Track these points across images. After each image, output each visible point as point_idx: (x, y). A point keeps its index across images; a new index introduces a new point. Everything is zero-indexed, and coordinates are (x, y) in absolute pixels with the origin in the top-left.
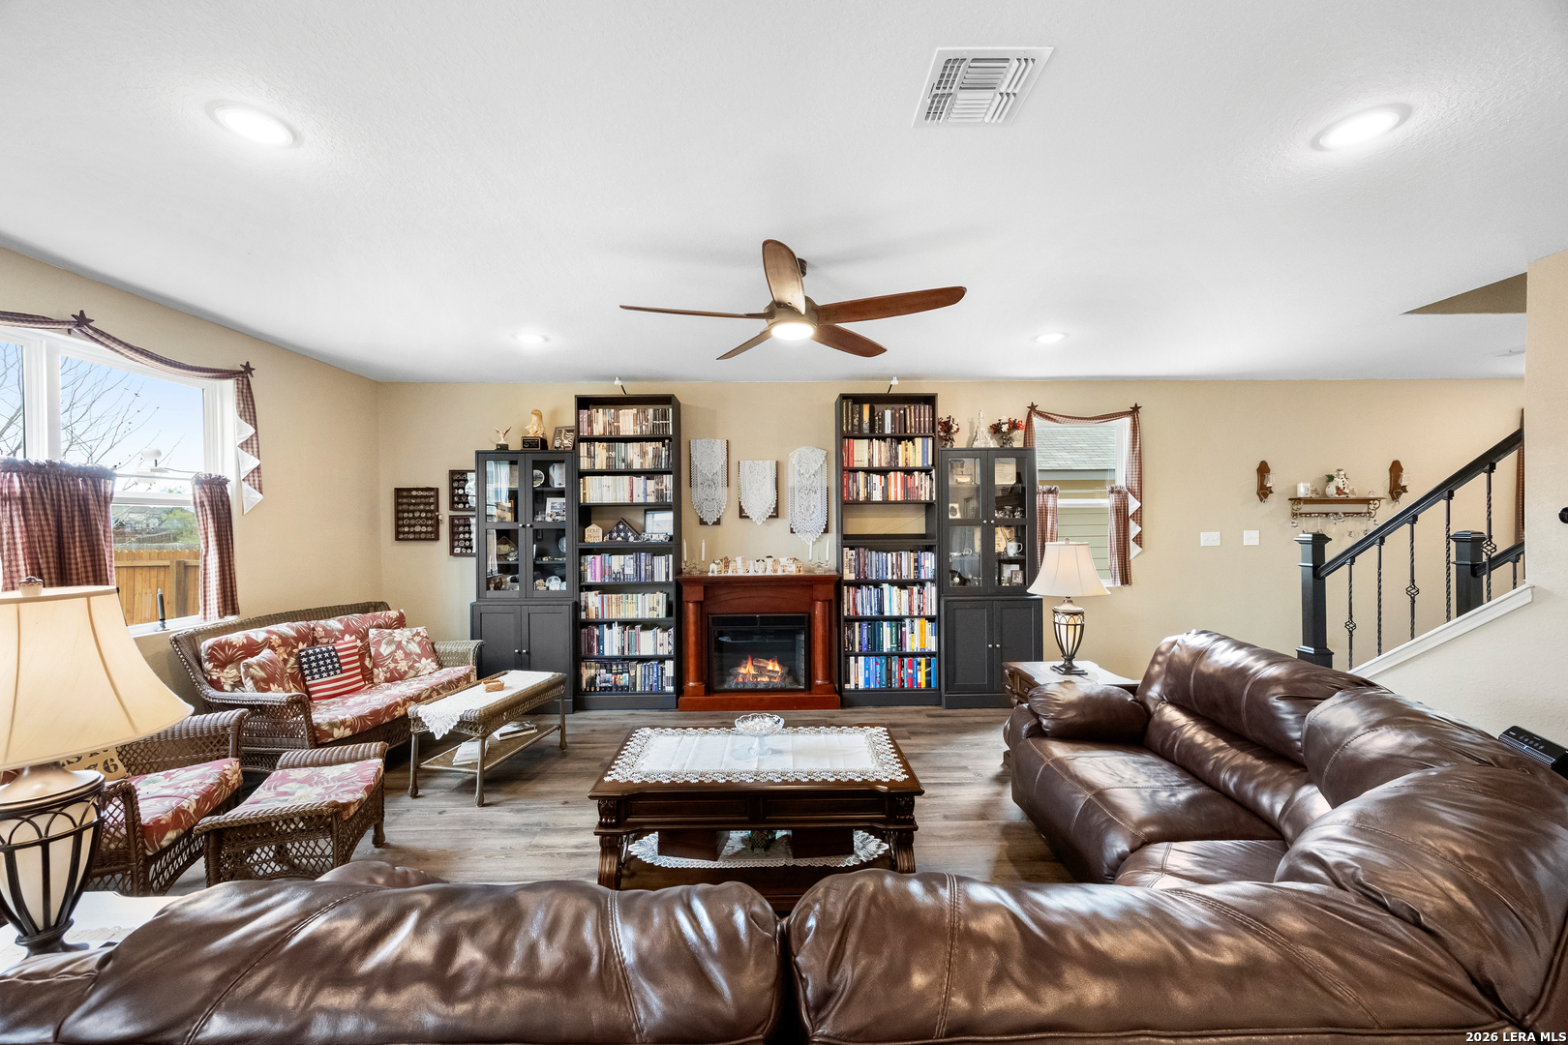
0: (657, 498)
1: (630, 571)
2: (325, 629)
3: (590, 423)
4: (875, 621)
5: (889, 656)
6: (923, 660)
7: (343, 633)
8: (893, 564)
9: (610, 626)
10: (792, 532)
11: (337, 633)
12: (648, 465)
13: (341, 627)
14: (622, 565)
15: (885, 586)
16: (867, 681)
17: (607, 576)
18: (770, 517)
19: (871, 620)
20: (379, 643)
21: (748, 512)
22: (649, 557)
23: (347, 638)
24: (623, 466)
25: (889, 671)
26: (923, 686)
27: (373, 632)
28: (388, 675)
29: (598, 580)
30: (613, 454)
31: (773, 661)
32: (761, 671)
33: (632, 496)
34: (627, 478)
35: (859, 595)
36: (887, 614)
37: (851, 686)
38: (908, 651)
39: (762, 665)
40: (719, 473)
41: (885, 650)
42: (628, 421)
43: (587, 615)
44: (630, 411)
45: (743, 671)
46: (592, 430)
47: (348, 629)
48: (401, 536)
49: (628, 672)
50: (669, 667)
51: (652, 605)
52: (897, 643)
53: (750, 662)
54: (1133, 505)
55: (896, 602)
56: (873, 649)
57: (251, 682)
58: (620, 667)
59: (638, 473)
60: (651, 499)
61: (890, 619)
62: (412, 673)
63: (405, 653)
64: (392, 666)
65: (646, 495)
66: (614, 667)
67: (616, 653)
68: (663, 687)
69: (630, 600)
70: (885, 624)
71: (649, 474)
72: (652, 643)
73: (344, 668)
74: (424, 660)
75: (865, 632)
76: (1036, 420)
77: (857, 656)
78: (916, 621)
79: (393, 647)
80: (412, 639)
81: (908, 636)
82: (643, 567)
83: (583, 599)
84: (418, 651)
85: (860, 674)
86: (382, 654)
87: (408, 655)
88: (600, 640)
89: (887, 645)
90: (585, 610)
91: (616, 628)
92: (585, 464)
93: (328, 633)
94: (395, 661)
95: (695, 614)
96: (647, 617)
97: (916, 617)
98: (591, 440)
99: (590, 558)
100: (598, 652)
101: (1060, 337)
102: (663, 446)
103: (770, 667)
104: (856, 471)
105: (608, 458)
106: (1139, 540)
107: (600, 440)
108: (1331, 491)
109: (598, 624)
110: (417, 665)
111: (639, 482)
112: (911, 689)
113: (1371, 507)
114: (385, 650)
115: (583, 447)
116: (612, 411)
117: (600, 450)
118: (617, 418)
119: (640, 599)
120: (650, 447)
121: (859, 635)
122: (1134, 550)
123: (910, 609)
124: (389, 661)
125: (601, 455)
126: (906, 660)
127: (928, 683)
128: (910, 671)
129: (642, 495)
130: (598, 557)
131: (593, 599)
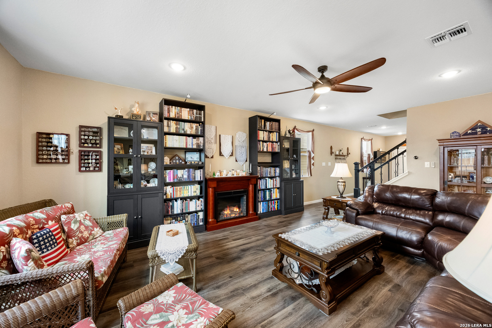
0: (197, 146)
1: (185, 176)
2: (35, 219)
3: (169, 112)
4: (264, 190)
5: (268, 201)
6: (276, 201)
7: (47, 220)
8: (269, 172)
9: (176, 201)
10: (236, 161)
11: (43, 221)
12: (193, 132)
13: (44, 216)
14: (182, 174)
15: (267, 179)
16: (263, 210)
17: (176, 179)
18: (230, 155)
19: (263, 190)
20: (69, 223)
21: (223, 153)
22: (193, 171)
23: (50, 223)
24: (183, 132)
25: (268, 206)
26: (276, 209)
27: (63, 218)
28: (79, 241)
29: (172, 181)
30: (179, 126)
31: (236, 207)
32: (232, 211)
33: (187, 145)
34: (185, 137)
35: (261, 182)
36: (268, 188)
37: (259, 212)
38: (273, 199)
39: (232, 209)
40: (213, 138)
41: (267, 199)
42: (185, 113)
43: (166, 196)
44: (187, 109)
45: (226, 212)
46: (169, 115)
47: (49, 218)
48: (41, 161)
49: (185, 219)
50: (201, 215)
51: (195, 190)
52: (270, 197)
53: (228, 209)
54: (312, 155)
55: (270, 183)
56: (264, 200)
57: (32, 263)
58: (181, 218)
59: (189, 136)
60: (195, 147)
61: (269, 189)
62: (91, 237)
63: (85, 226)
64: (80, 235)
65: (193, 145)
66: (179, 218)
67: (179, 212)
68: (199, 223)
69: (185, 189)
70: (267, 191)
71: (194, 136)
72: (194, 206)
73: (58, 241)
74: (95, 229)
75: (262, 194)
76: (296, 131)
77: (260, 202)
78: (275, 189)
79: (78, 225)
80: (85, 218)
81: (273, 194)
82: (191, 174)
83: (165, 189)
84: (91, 224)
85: (261, 208)
86: (73, 230)
87: (87, 228)
88: (172, 207)
89: (268, 198)
90: (165, 195)
91: (179, 201)
92: (166, 130)
93: (37, 221)
94: (81, 232)
95: (212, 192)
96: (192, 195)
97: (275, 188)
98: (169, 119)
99: (168, 171)
100: (171, 213)
101: (326, 107)
102: (199, 125)
103: (235, 210)
104: (260, 141)
105: (176, 128)
106: (313, 164)
107: (173, 119)
108: (341, 153)
109: (171, 200)
110: (93, 232)
111: (190, 139)
112: (274, 211)
113: (345, 157)
114: (74, 227)
115: (165, 122)
116: (179, 108)
117: (173, 124)
118: (181, 112)
119: (190, 188)
120: (194, 125)
121: (260, 195)
122: (312, 167)
123: (273, 186)
124: (78, 233)
125: (173, 127)
126: (272, 202)
127: (278, 208)
128: (273, 205)
129: (191, 145)
130: (172, 171)
131: (169, 190)
